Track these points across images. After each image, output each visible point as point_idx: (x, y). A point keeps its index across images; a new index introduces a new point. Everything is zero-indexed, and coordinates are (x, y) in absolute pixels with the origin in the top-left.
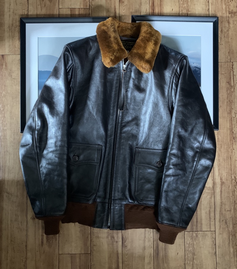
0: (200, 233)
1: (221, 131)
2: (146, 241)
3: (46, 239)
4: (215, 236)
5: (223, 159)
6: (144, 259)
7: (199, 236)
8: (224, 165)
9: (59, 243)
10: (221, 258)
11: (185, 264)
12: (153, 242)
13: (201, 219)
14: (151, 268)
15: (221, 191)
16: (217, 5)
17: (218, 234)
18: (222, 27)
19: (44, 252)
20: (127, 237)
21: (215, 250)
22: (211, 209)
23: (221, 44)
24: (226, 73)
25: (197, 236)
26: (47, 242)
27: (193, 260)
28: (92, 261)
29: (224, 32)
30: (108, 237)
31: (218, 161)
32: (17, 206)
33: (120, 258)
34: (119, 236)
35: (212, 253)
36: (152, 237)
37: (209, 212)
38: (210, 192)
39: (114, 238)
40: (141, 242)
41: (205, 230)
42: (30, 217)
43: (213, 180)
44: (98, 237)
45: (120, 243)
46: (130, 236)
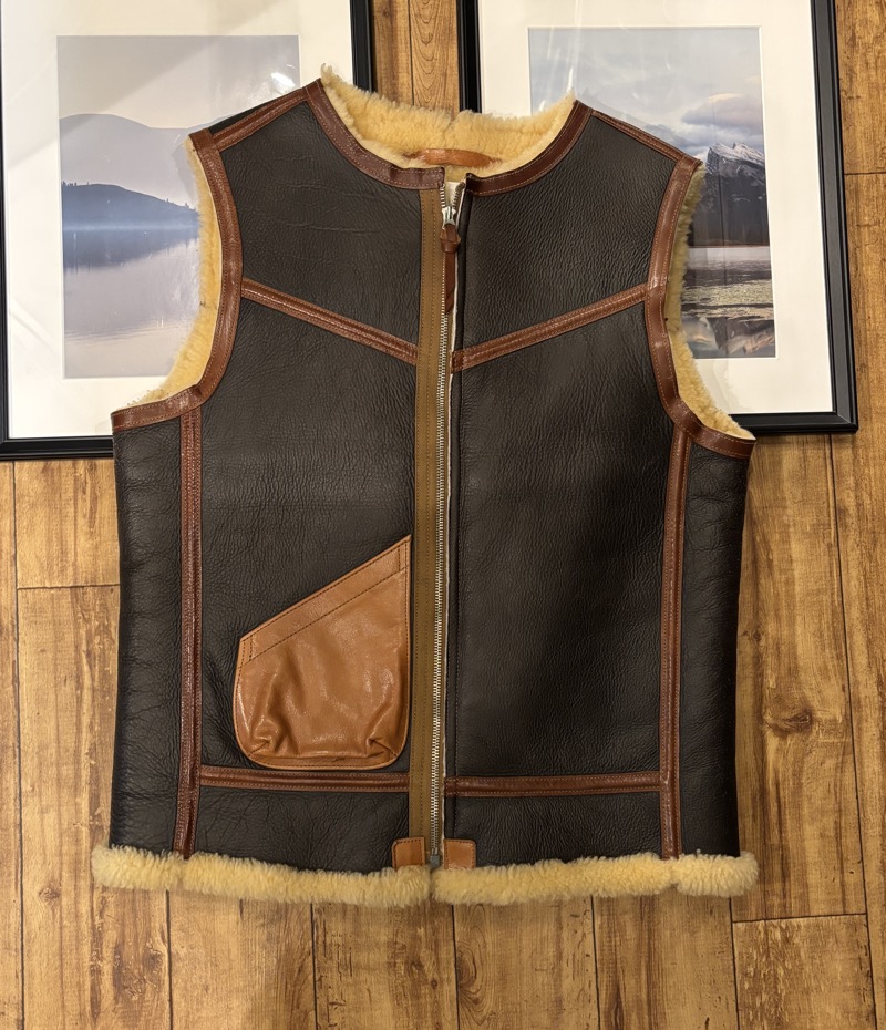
0: (799, 926)
1: (872, 472)
2: (564, 973)
3: (115, 985)
4: (866, 939)
7: (797, 941)
9: (171, 1001)
12: (594, 976)
13: (804, 865)
17: (879, 927)
18: (854, 25)
20: (477, 959)
21: (869, 1000)
22: (843, 818)
23: (854, 96)
24: (878, 223)
25: (787, 940)
26: (116, 999)
29: (864, 45)
30: (392, 965)
31: (865, 603)
34: (443, 955)
35: (859, 1014)
36: (591, 953)
37: (836, 829)
38: (836, 740)
39: (420, 966)
40: (542, 978)
41: (820, 913)
42: (38, 888)
43: (847, 689)
44: (349, 967)
45: (449, 989)
46: (494, 955)
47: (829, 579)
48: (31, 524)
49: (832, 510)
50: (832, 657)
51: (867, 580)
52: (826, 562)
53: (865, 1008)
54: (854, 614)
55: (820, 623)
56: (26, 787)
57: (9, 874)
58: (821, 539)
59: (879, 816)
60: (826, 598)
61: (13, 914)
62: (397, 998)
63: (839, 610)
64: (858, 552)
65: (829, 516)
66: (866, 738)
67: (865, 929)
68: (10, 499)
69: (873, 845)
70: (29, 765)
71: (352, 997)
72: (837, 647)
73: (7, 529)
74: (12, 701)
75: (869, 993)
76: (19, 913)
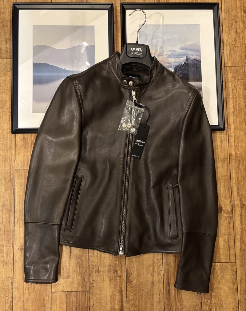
0: (218, 265)
1: (239, 145)
2: (155, 275)
4: (235, 269)
5: (242, 177)
6: (153, 297)
7: (217, 269)
8: (243, 184)
10: (243, 295)
11: (201, 302)
12: (162, 276)
13: (219, 249)
14: (161, 308)
15: (241, 215)
16: (231, 3)
17: (239, 266)
18: (236, 28)
19: (34, 290)
20: (132, 270)
21: (236, 286)
22: (230, 236)
24: (242, 79)
27: (211, 297)
28: (91, 300)
29: (239, 33)
30: (109, 271)
31: (237, 179)
32: (3, 234)
33: (124, 295)
34: (123, 269)
35: (233, 289)
36: (162, 270)
37: (228, 239)
38: (228, 216)
39: (117, 271)
40: (149, 276)
41: (223, 262)
42: (18, 247)
43: (231, 202)
44: (98, 271)
45: (124, 278)
46: (136, 269)
47: (227, 172)
48: (19, 152)
49: (228, 154)
50: (228, 193)
51: (237, 173)
52: (227, 168)
53: (235, 288)
54: (234, 182)
55: (225, 184)
56: (16, 221)
57: (11, 244)
58: (225, 162)
59: (240, 236)
60: (226, 178)
61: (11, 254)
62: (110, 280)
63: (230, 181)
64: (235, 166)
65: (227, 156)
66: (237, 215)
67: (235, 267)
68: (14, 146)
69: (238, 244)
70: (17, 215)
71: (99, 279)
72: (229, 191)
73: (13, 154)
74: (13, 198)
75: (236, 284)
76: (13, 254)
